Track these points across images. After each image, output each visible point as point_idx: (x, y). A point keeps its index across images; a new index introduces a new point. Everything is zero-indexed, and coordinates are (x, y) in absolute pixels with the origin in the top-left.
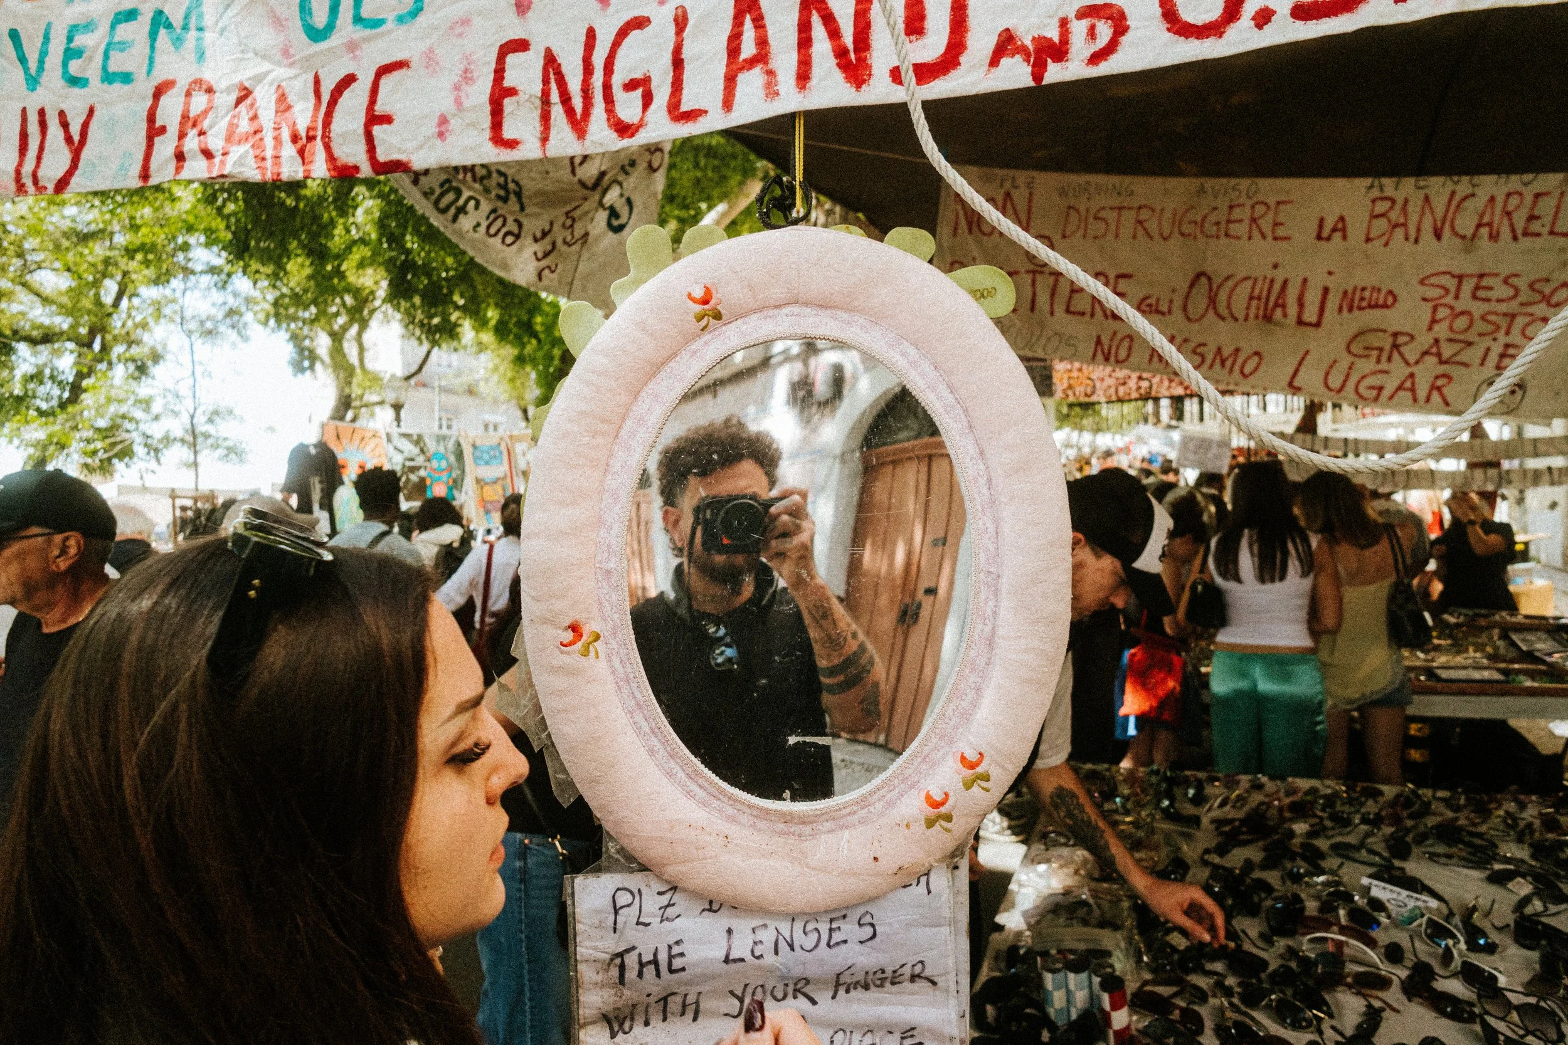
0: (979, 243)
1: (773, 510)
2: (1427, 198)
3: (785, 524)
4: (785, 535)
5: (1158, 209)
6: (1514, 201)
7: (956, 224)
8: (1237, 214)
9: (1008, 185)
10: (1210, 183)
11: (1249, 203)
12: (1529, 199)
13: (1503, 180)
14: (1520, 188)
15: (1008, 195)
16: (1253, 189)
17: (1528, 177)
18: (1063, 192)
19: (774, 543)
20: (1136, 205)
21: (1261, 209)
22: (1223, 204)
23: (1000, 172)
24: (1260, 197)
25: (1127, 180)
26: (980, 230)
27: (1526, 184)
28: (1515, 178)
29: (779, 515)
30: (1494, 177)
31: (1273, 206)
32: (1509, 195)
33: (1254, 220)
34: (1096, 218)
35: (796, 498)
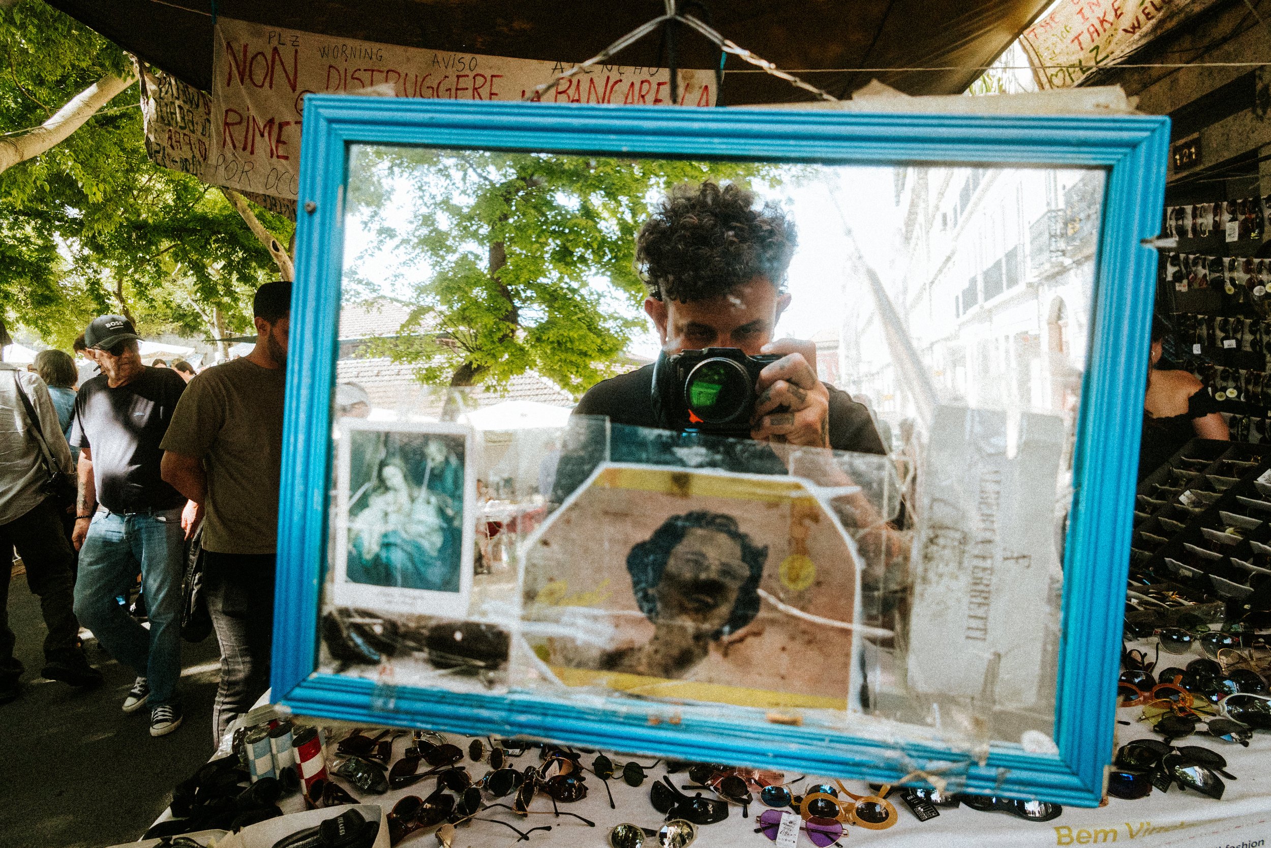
0: (251, 94)
1: (765, 372)
2: (592, 80)
3: (780, 393)
4: (783, 409)
5: (403, 75)
6: (646, 86)
7: (230, 74)
8: (463, 83)
9: (275, 43)
10: (441, 54)
11: (472, 75)
12: (655, 86)
13: (638, 71)
14: (648, 78)
15: (275, 50)
16: (474, 62)
17: (654, 70)
18: (324, 53)
19: (767, 421)
20: (385, 69)
21: (480, 80)
22: (452, 73)
23: (268, 28)
24: (478, 71)
25: (375, 46)
26: (252, 79)
27: (652, 75)
28: (645, 69)
29: (772, 381)
30: (633, 68)
31: (489, 78)
32: (642, 82)
33: (475, 89)
34: (353, 78)
35: (797, 357)
